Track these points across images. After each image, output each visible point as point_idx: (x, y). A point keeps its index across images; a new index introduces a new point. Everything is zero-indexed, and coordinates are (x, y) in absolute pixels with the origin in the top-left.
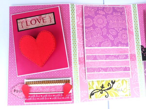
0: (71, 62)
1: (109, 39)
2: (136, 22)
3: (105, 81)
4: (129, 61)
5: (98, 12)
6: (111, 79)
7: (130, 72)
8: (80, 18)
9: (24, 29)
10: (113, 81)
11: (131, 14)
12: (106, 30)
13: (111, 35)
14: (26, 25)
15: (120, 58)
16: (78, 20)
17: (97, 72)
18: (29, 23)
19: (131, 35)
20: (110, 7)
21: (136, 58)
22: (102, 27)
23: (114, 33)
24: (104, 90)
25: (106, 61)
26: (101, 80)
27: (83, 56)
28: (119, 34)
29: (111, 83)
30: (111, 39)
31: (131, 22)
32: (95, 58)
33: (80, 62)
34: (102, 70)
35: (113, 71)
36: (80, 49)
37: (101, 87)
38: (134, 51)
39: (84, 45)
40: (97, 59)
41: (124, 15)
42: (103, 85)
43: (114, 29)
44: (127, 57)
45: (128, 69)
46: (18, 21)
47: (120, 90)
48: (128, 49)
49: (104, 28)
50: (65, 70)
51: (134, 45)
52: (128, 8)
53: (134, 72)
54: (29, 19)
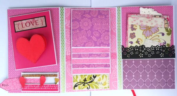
0: (59, 60)
1: (93, 40)
2: (119, 24)
3: (87, 76)
4: (109, 59)
5: (84, 15)
6: (93, 74)
7: (110, 68)
8: (68, 21)
9: (20, 30)
10: (95, 76)
11: (115, 16)
12: (90, 32)
13: (95, 36)
14: (22, 27)
15: (102, 56)
16: (67, 23)
17: (81, 67)
18: (24, 25)
19: (114, 36)
20: (96, 10)
21: (116, 57)
22: (87, 30)
23: (98, 35)
24: (87, 83)
25: (89, 59)
26: (84, 74)
27: (70, 54)
28: (102, 35)
29: (92, 77)
30: (94, 40)
31: (114, 24)
32: (80, 56)
33: (67, 60)
34: (86, 66)
35: (95, 67)
36: (68, 49)
37: (84, 80)
38: (115, 51)
39: (71, 44)
40: (82, 57)
41: (108, 17)
42: (85, 79)
43: (97, 31)
44: (107, 55)
45: (108, 66)
46: (15, 23)
47: (101, 83)
48: (109, 49)
49: (88, 30)
50: (53, 66)
51: (116, 45)
52: (113, 11)
53: (114, 68)
54: (24, 22)
